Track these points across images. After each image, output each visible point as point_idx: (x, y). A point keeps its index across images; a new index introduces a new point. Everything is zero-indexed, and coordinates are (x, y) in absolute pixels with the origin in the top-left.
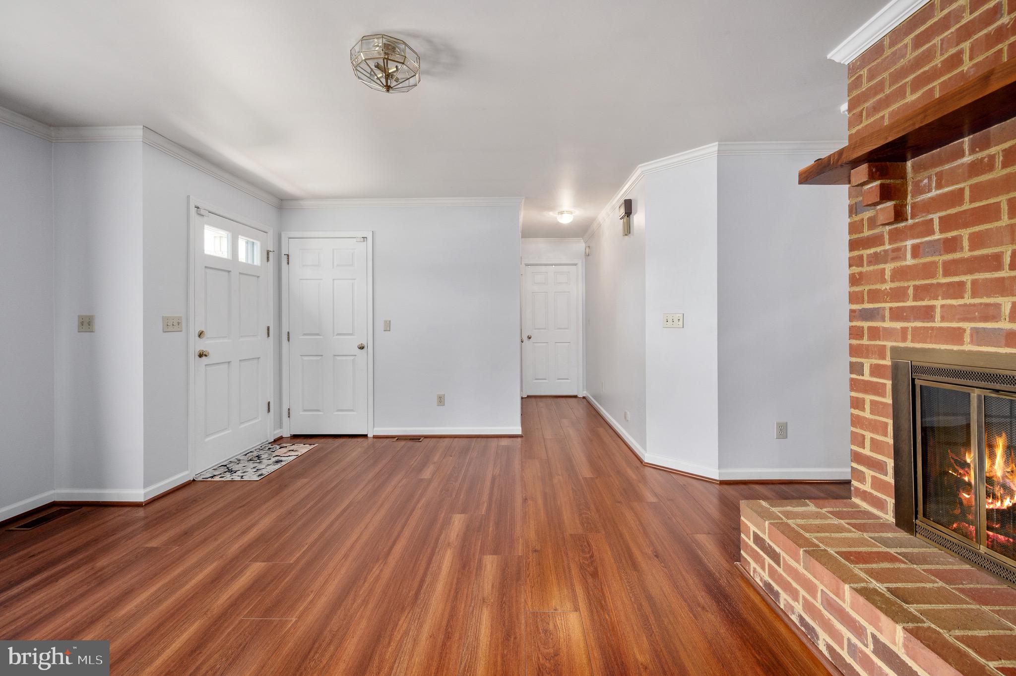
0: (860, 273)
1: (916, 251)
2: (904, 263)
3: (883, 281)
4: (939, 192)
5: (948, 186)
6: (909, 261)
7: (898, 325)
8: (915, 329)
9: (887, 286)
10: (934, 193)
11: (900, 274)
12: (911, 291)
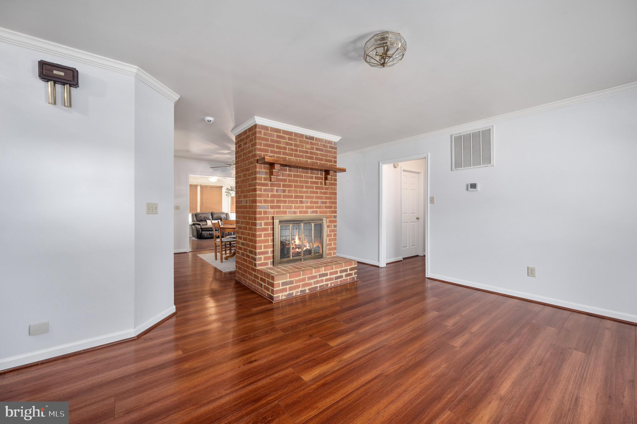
0: (261, 194)
1: (277, 191)
2: (274, 193)
3: (268, 197)
4: (282, 177)
5: (284, 177)
6: (275, 193)
7: (272, 210)
8: (276, 211)
9: (269, 199)
10: (281, 177)
11: (273, 196)
12: (275, 201)
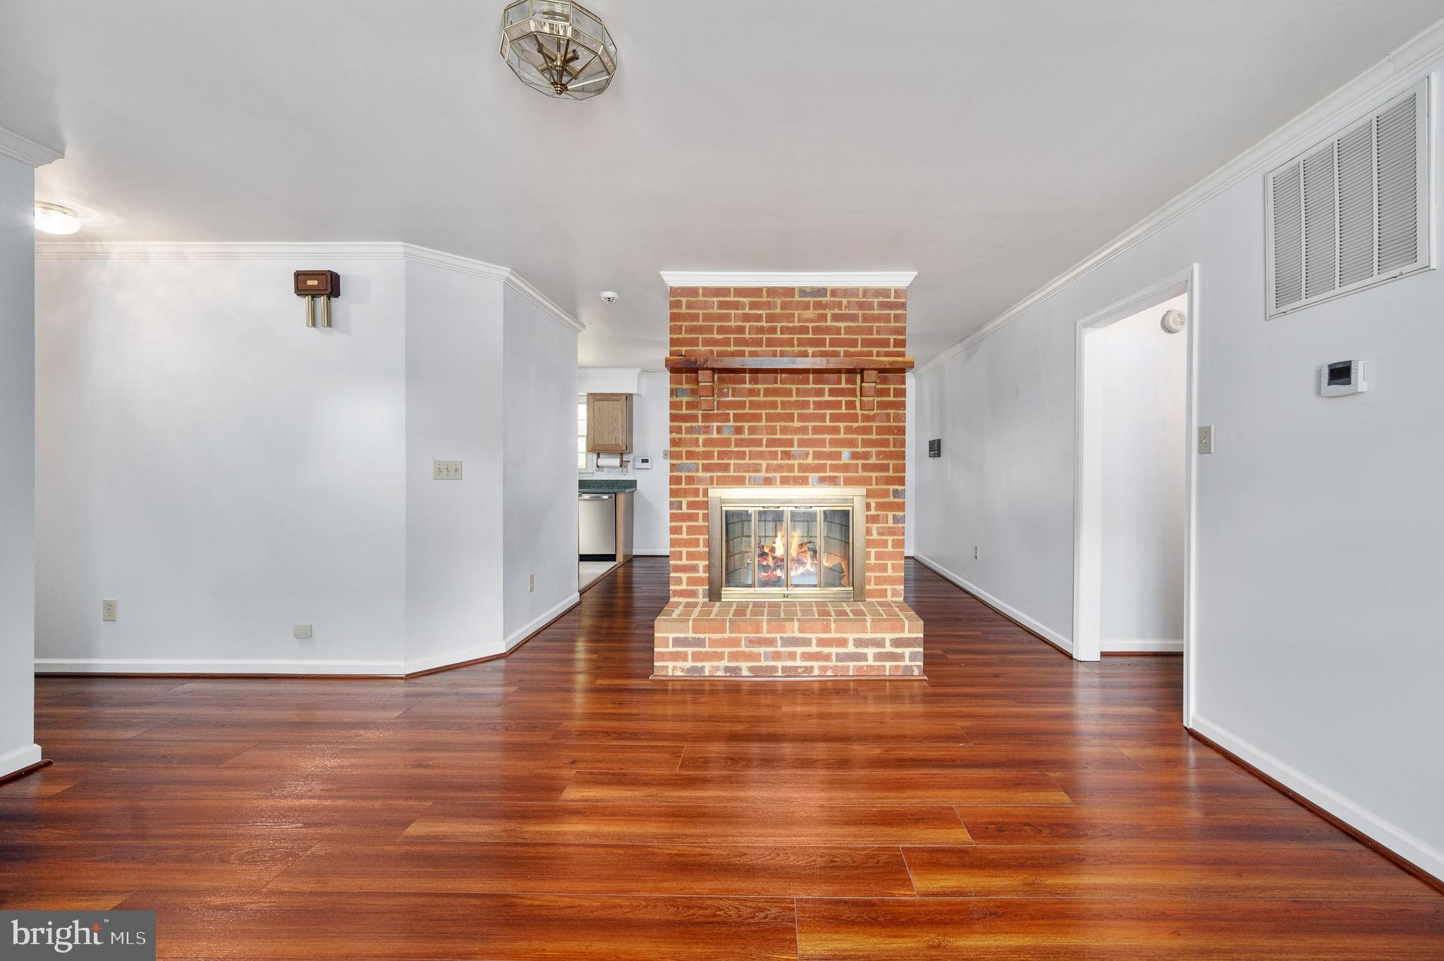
0: (680, 439)
1: (719, 430)
2: (711, 436)
3: (698, 446)
4: (733, 399)
5: (738, 397)
6: (715, 435)
7: (708, 475)
8: (718, 477)
9: (701, 449)
10: (730, 399)
11: (708, 442)
12: (716, 454)
